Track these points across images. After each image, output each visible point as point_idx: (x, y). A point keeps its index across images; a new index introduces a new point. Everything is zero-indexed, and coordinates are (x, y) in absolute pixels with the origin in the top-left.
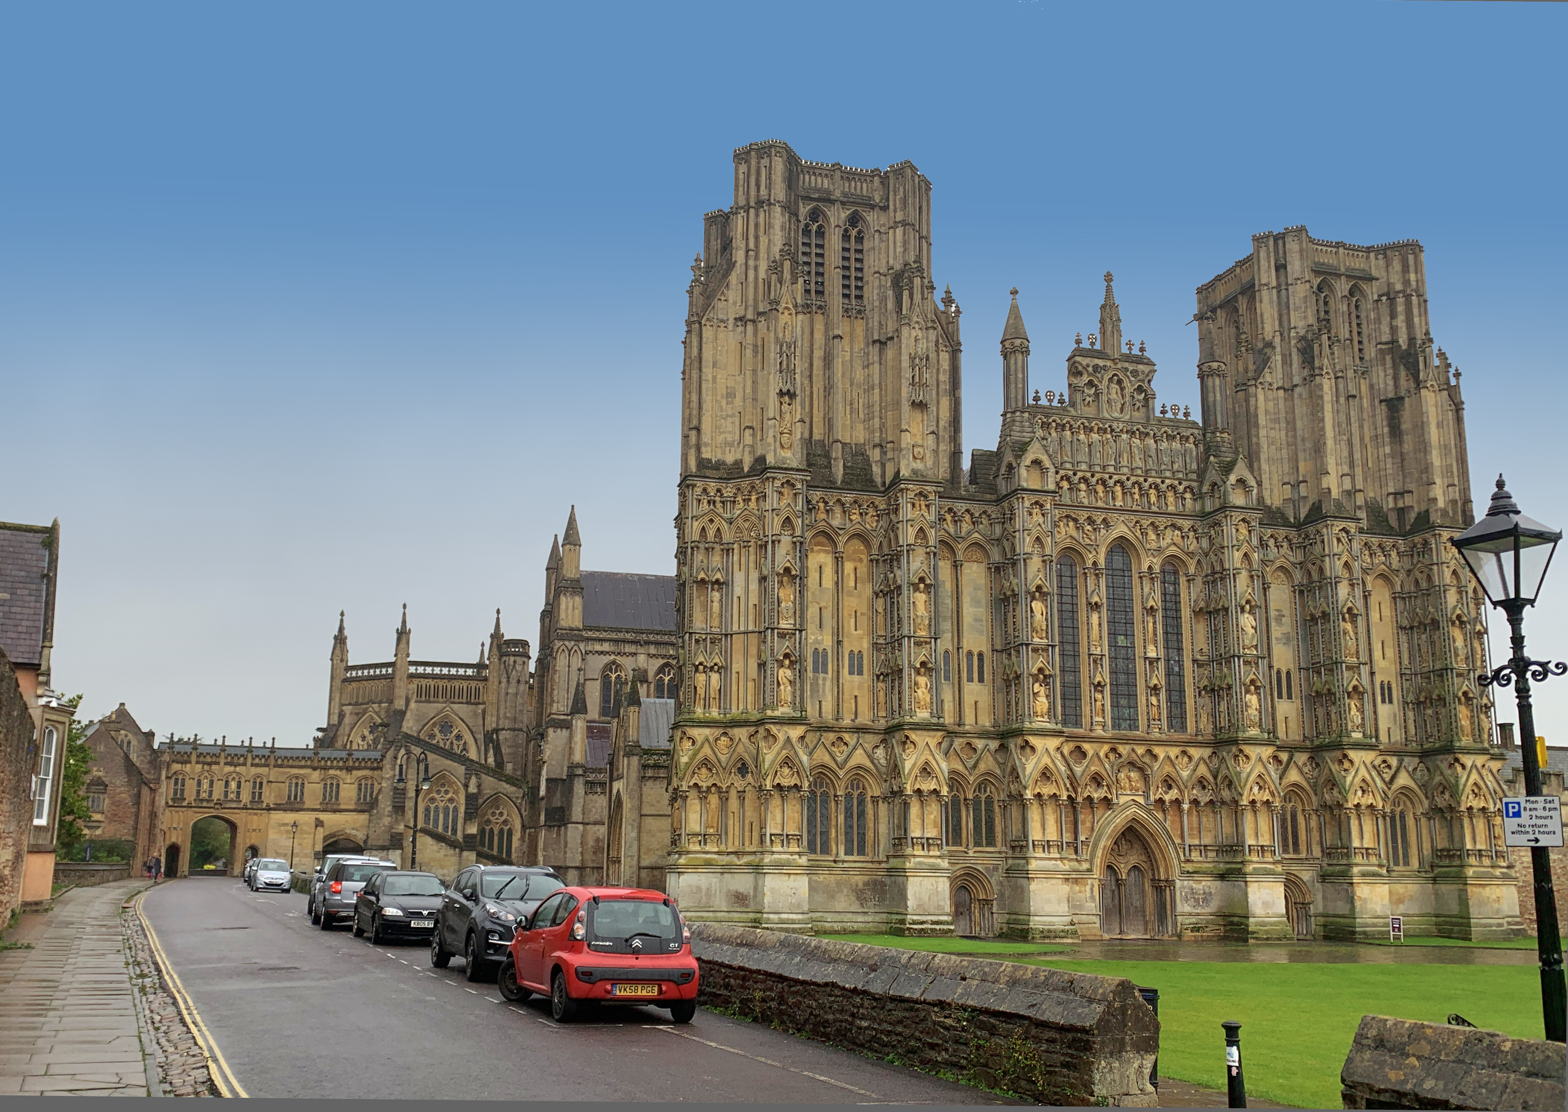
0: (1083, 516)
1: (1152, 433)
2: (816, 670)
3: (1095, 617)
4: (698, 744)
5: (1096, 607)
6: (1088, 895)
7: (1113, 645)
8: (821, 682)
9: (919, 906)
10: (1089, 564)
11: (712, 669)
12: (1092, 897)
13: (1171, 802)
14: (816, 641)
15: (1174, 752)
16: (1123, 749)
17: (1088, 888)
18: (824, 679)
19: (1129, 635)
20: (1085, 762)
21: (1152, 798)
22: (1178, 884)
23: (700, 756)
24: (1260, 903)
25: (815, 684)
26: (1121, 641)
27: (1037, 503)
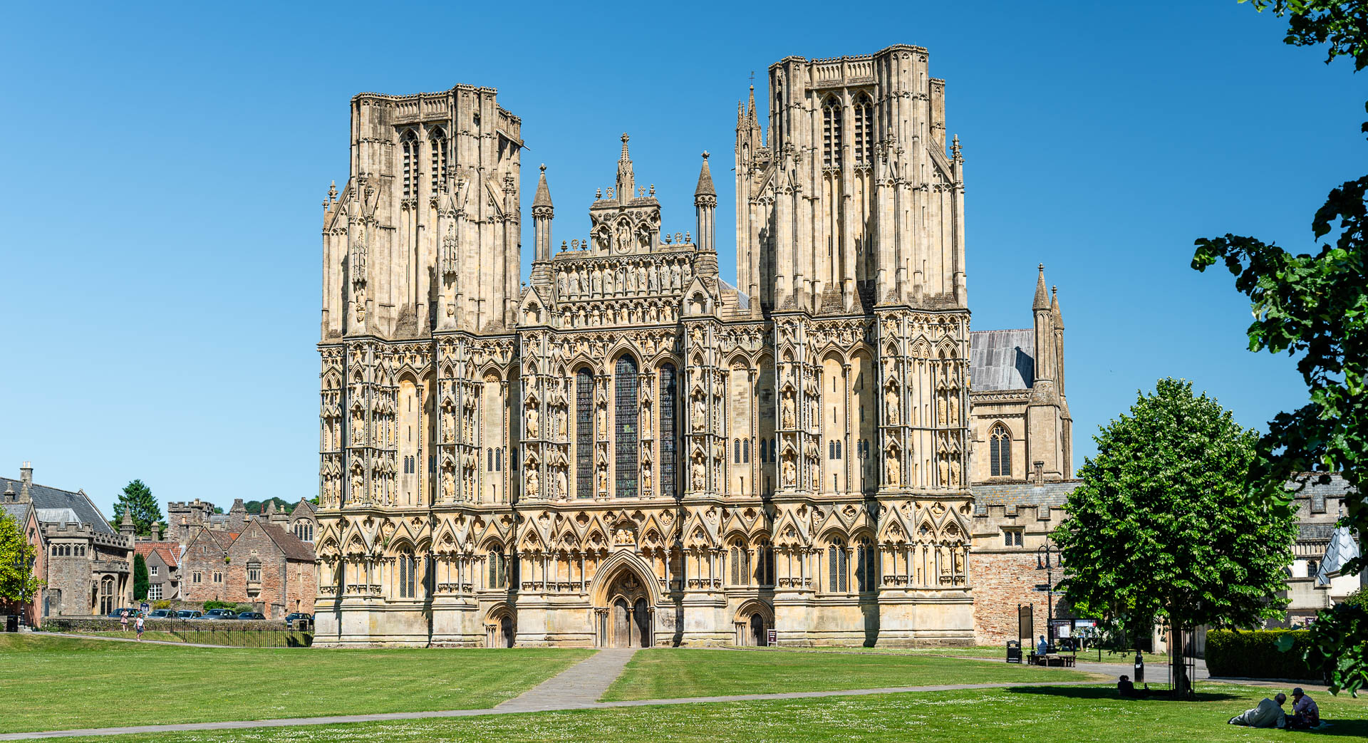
0: (592, 336)
1: (652, 261)
2: (406, 471)
3: (602, 413)
4: (325, 528)
5: (603, 406)
6: (586, 619)
7: (620, 432)
8: (409, 479)
9: (440, 629)
10: (597, 373)
11: (335, 476)
12: (589, 622)
13: (656, 549)
14: (407, 451)
15: (656, 513)
16: (617, 513)
17: (586, 615)
18: (411, 477)
19: (633, 424)
20: (588, 524)
21: (639, 548)
22: (657, 610)
23: (326, 536)
24: (693, 623)
25: (405, 482)
26: (627, 429)
27: (532, 336)
